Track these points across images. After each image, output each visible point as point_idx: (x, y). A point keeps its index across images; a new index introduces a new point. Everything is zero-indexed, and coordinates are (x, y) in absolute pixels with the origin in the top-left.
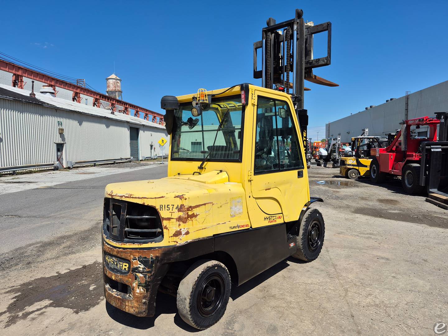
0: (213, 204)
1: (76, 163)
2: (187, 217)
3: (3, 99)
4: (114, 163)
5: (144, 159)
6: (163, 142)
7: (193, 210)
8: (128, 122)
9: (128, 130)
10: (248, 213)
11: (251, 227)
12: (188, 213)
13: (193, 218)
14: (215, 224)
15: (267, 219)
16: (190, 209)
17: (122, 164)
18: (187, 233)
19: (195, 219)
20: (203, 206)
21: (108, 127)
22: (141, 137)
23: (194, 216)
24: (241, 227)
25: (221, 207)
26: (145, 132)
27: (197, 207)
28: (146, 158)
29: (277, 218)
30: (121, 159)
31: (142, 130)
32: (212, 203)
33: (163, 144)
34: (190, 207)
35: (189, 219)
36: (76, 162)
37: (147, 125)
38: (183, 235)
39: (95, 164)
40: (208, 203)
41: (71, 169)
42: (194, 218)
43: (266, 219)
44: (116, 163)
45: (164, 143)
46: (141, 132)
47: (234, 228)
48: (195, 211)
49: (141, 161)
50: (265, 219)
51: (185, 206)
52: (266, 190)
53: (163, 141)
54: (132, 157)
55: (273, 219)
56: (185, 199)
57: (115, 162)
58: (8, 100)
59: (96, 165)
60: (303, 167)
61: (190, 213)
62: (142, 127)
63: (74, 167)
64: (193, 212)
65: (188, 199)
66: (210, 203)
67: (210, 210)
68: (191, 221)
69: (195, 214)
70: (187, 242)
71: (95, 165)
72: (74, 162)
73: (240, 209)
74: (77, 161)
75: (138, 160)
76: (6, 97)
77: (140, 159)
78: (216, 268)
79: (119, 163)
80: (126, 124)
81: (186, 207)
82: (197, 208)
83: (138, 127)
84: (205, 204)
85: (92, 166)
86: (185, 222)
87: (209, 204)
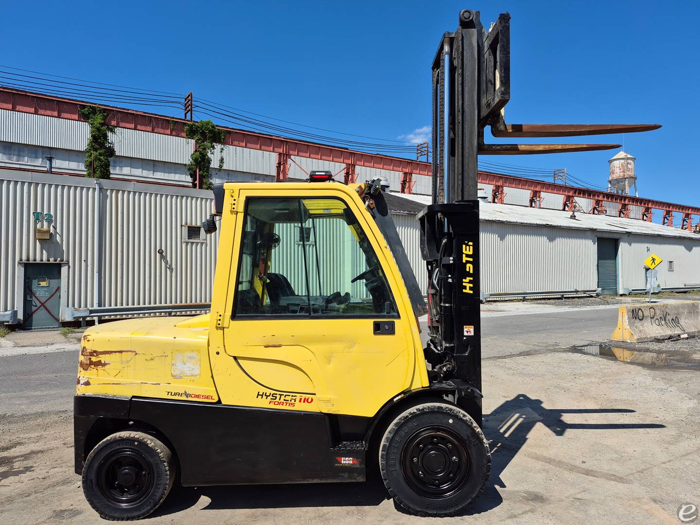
0: (136, 354)
1: (491, 295)
2: (88, 363)
3: (397, 215)
4: (562, 298)
5: (627, 293)
6: (654, 262)
7: (100, 356)
8: (593, 230)
9: (594, 244)
10: (212, 377)
11: (219, 402)
12: (90, 359)
13: (98, 367)
14: (140, 382)
15: (264, 396)
16: (95, 354)
17: (577, 299)
18: (87, 383)
19: (103, 369)
20: (117, 353)
21: (551, 239)
22: (622, 254)
23: (99, 364)
24: (193, 396)
25: (152, 359)
26: (633, 244)
27: (107, 353)
28: (633, 290)
29: (298, 400)
30: (577, 292)
31: (624, 242)
32: (135, 352)
33: (653, 266)
34: (95, 352)
35: (93, 366)
36: (491, 293)
37: (638, 232)
38: (82, 384)
39: (524, 297)
40: (127, 351)
41: (483, 303)
42: (101, 367)
43: (262, 395)
44: (565, 298)
45: (657, 262)
46: (623, 247)
47: (175, 394)
48: (103, 358)
49: (621, 295)
50: (258, 395)
51: (86, 350)
52: (266, 347)
53: (653, 260)
54: (600, 289)
55: (284, 400)
56: (88, 341)
57: (563, 295)
58: (402, 215)
59: (526, 299)
60: (396, 314)
61: (94, 359)
62: (626, 237)
63: (489, 301)
64: (99, 359)
65: (92, 341)
66: (130, 351)
67: (130, 361)
68: (95, 370)
69: (103, 362)
70: (85, 394)
71: (524, 300)
72: (487, 293)
73: (193, 369)
74: (493, 293)
75: (616, 294)
76: (399, 213)
77: (621, 292)
78: (136, 443)
79: (573, 298)
80: (589, 233)
81: (88, 351)
82: (107, 355)
83: (615, 236)
84: (121, 352)
85: (519, 301)
86: (87, 370)
87: (129, 353)
